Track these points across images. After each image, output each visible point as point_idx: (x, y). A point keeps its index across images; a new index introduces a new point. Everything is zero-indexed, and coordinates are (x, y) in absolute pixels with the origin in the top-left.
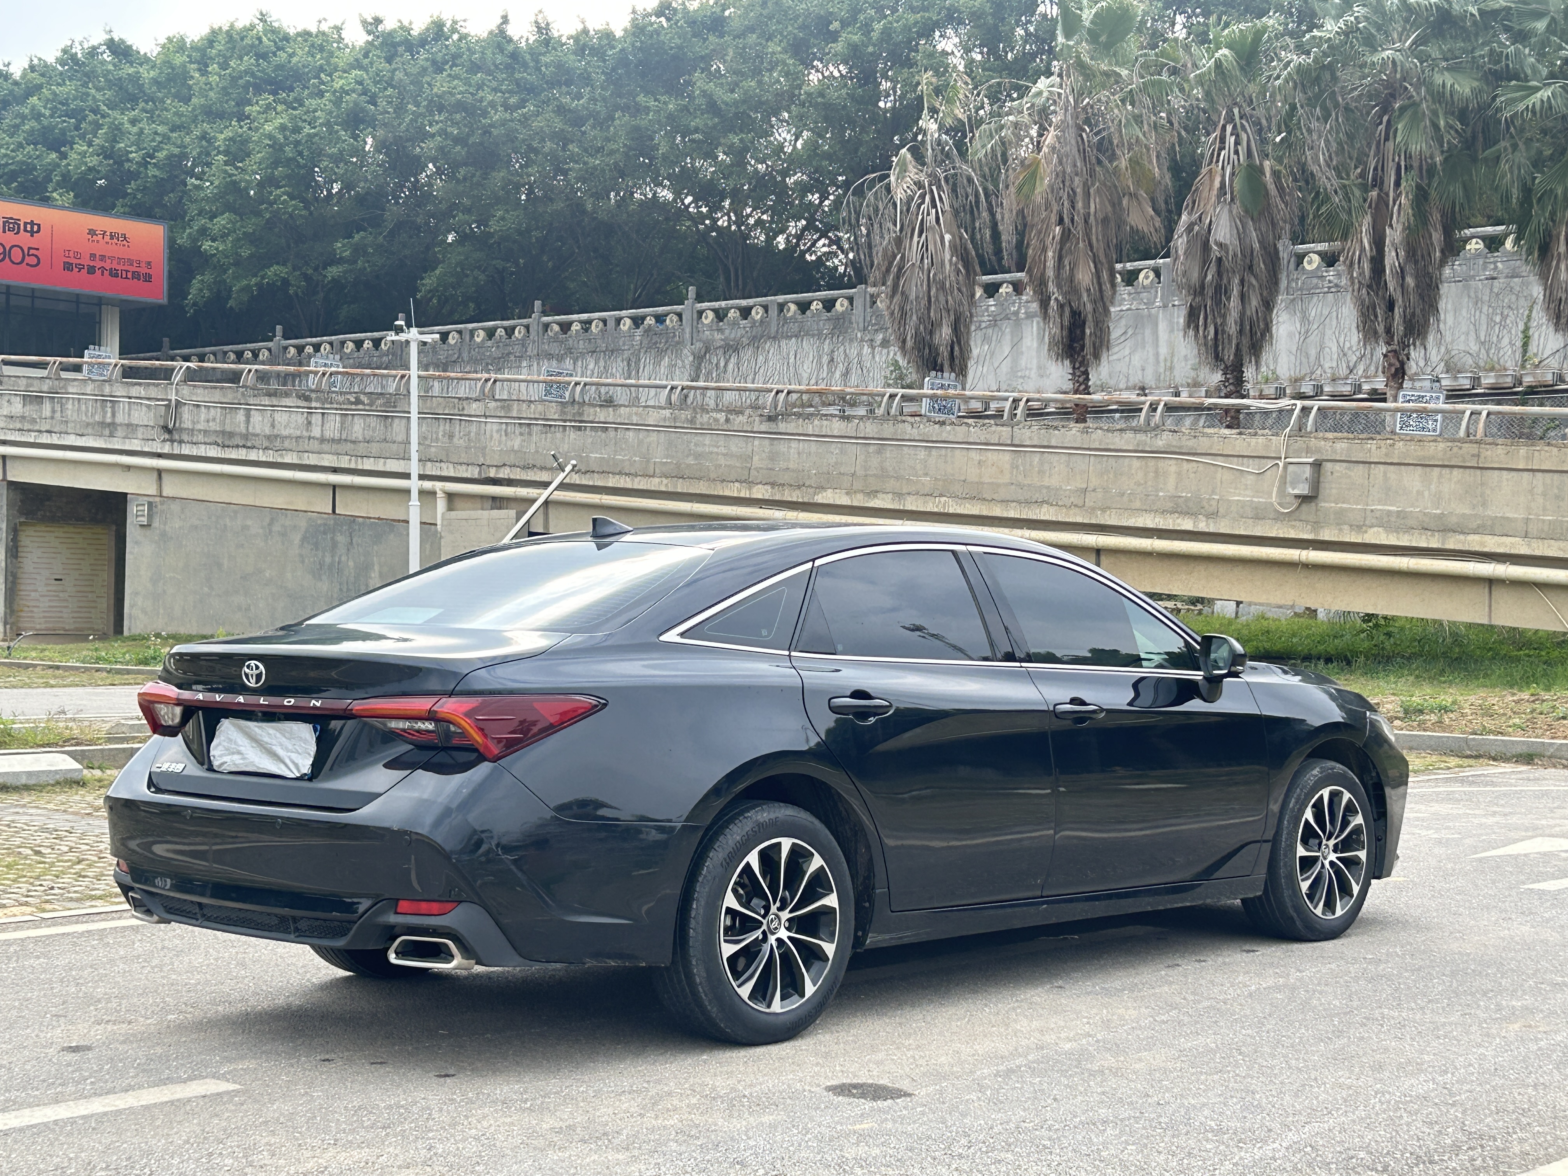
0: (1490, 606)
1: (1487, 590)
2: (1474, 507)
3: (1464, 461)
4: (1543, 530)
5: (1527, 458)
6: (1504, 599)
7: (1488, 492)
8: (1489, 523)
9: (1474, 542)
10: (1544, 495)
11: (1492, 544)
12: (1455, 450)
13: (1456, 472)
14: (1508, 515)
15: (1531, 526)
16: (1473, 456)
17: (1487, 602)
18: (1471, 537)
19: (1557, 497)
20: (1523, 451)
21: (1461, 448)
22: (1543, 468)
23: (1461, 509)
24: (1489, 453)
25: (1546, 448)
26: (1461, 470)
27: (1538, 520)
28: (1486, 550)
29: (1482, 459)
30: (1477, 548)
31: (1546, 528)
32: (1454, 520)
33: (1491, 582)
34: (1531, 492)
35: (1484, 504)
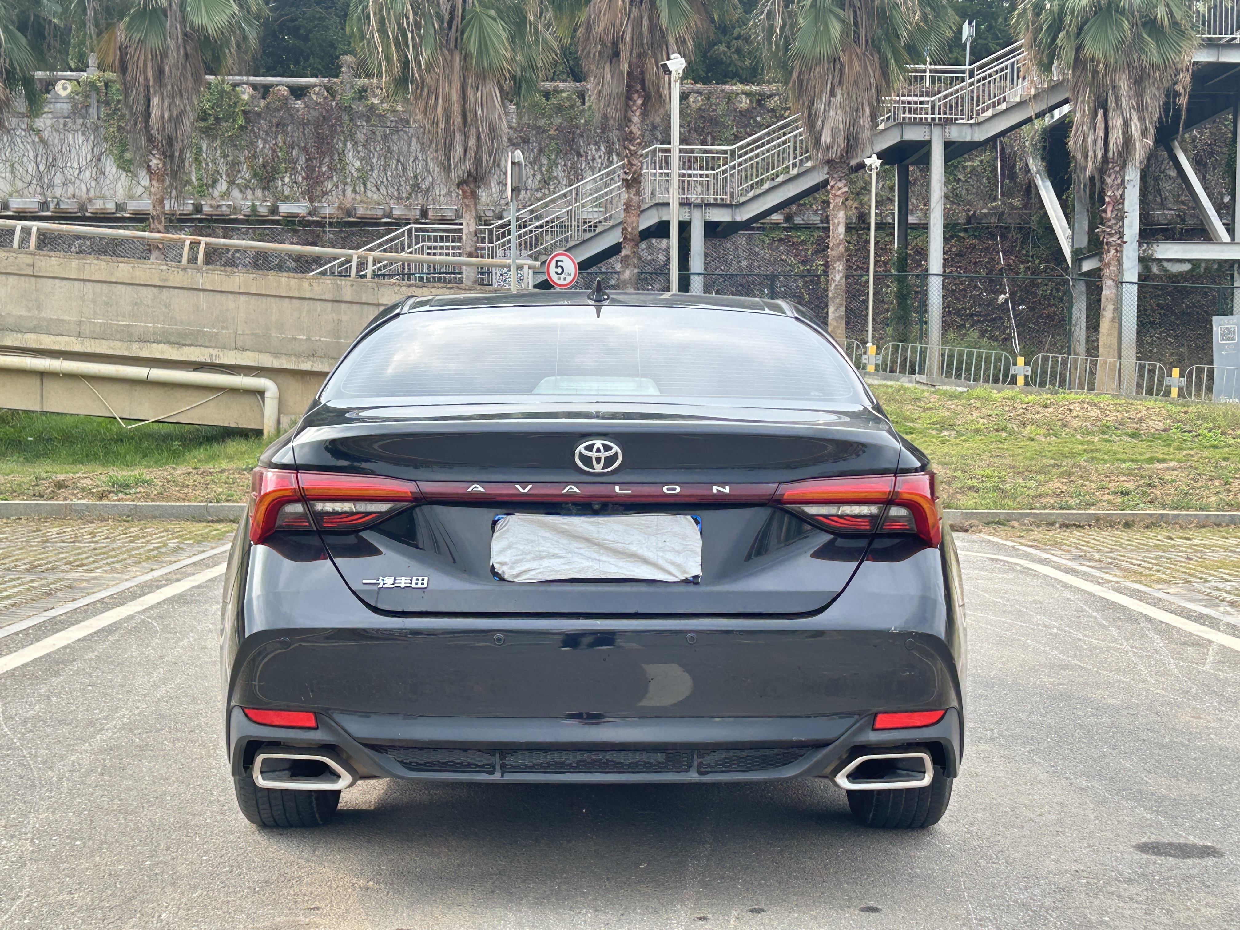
0: (42, 396)
1: (38, 382)
2: (29, 310)
3: (19, 270)
4: (94, 331)
5: (79, 270)
6: (54, 389)
7: (42, 297)
8: (45, 324)
9: (31, 340)
10: (94, 301)
11: (48, 342)
12: (11, 259)
13: (11, 279)
14: (61, 318)
15: (83, 328)
16: (28, 265)
17: (39, 392)
18: (28, 336)
19: (107, 304)
20: (75, 263)
21: (16, 258)
22: (93, 278)
23: (19, 311)
24: (43, 263)
25: (96, 262)
26: (16, 277)
27: (90, 323)
28: (42, 347)
29: (36, 269)
30: (34, 345)
31: (98, 329)
32: (11, 320)
33: (42, 374)
34: (82, 299)
35: (39, 308)
